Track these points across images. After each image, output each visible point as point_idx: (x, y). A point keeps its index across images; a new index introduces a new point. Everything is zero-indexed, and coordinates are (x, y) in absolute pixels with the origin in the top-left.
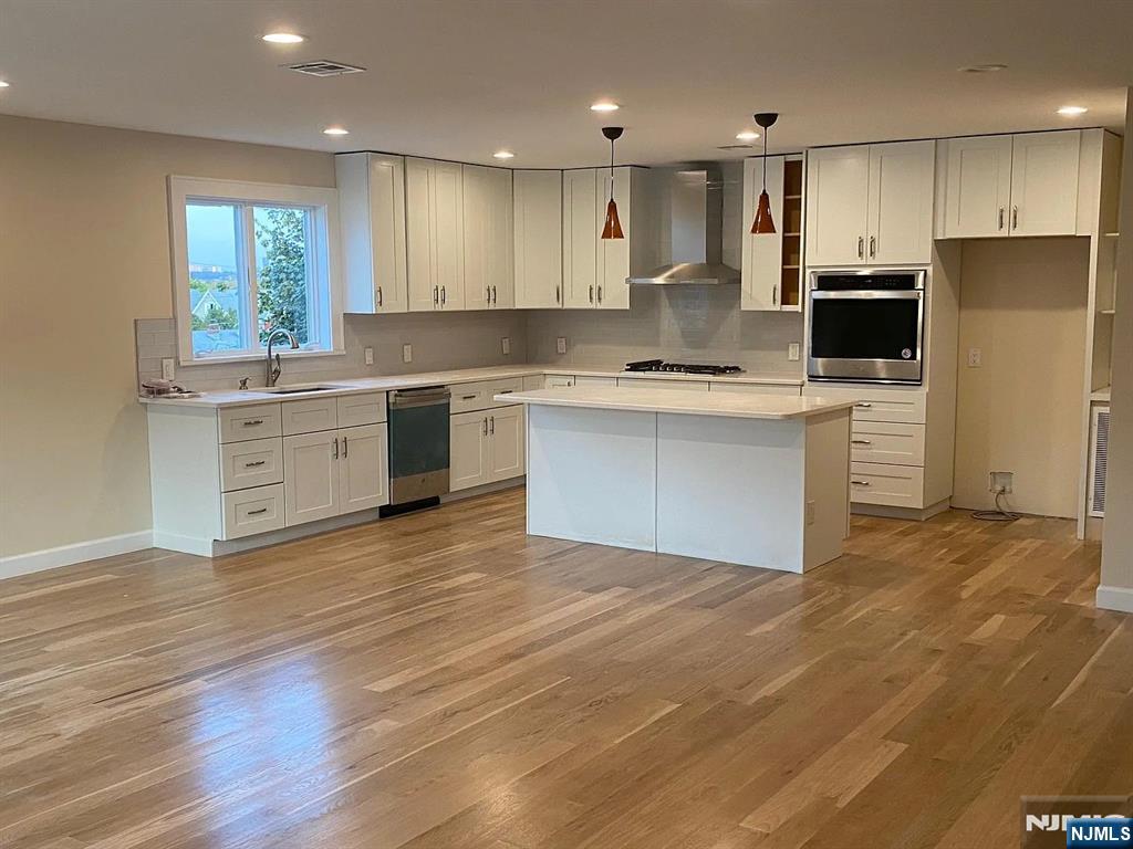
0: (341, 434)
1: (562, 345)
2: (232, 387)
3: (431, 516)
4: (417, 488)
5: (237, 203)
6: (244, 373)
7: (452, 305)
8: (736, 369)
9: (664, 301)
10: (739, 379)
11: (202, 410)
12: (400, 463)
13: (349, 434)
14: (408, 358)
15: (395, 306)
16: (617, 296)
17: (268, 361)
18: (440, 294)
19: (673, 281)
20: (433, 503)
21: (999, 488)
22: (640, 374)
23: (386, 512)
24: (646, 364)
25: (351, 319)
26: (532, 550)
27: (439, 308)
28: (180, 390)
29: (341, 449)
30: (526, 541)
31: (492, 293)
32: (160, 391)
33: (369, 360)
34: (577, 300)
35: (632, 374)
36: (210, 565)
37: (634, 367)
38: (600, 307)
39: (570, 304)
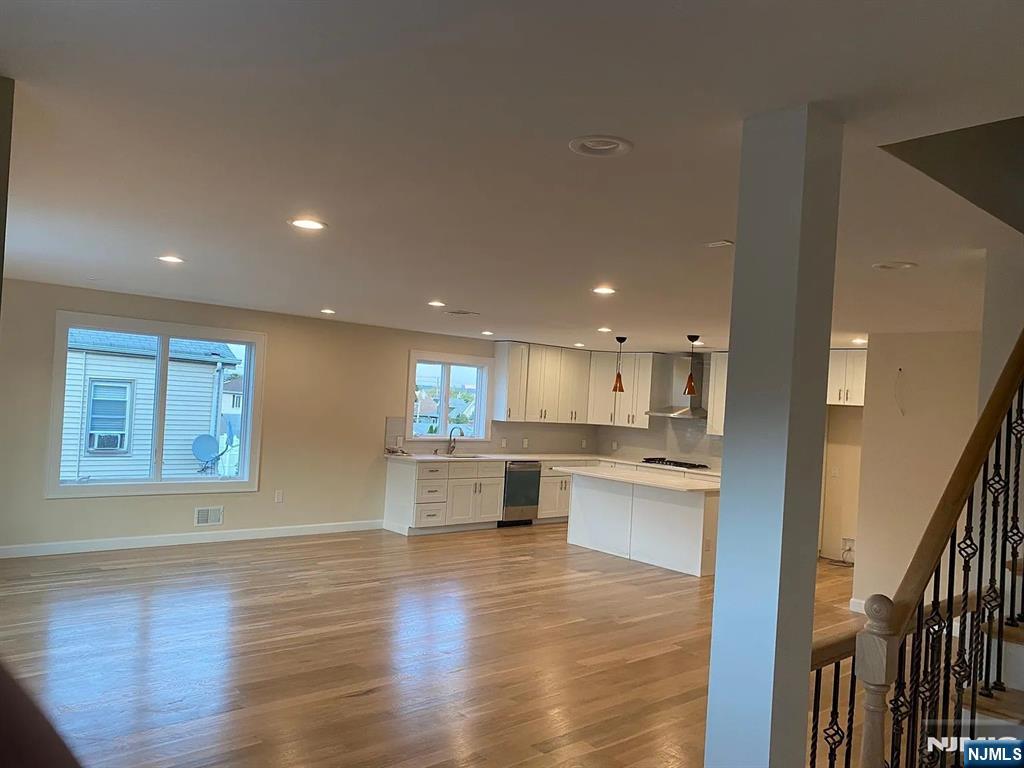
0: (478, 481)
1: (615, 445)
2: (430, 453)
3: (524, 529)
4: (518, 513)
5: (443, 364)
6: (436, 446)
7: (549, 419)
8: (705, 467)
9: (670, 425)
10: (708, 473)
11: (412, 462)
12: (509, 500)
13: (483, 481)
14: (525, 446)
15: (517, 418)
16: (642, 422)
17: (450, 441)
18: (543, 414)
19: (681, 417)
20: (528, 523)
21: (848, 548)
22: (648, 465)
23: (501, 524)
24: (653, 459)
25: (495, 423)
26: (570, 551)
27: (542, 420)
28: (403, 452)
29: (478, 488)
30: (567, 546)
31: (574, 415)
32: (392, 452)
33: (504, 445)
34: (622, 421)
35: (645, 464)
36: (406, 539)
37: (648, 461)
38: (633, 426)
39: (618, 423)
